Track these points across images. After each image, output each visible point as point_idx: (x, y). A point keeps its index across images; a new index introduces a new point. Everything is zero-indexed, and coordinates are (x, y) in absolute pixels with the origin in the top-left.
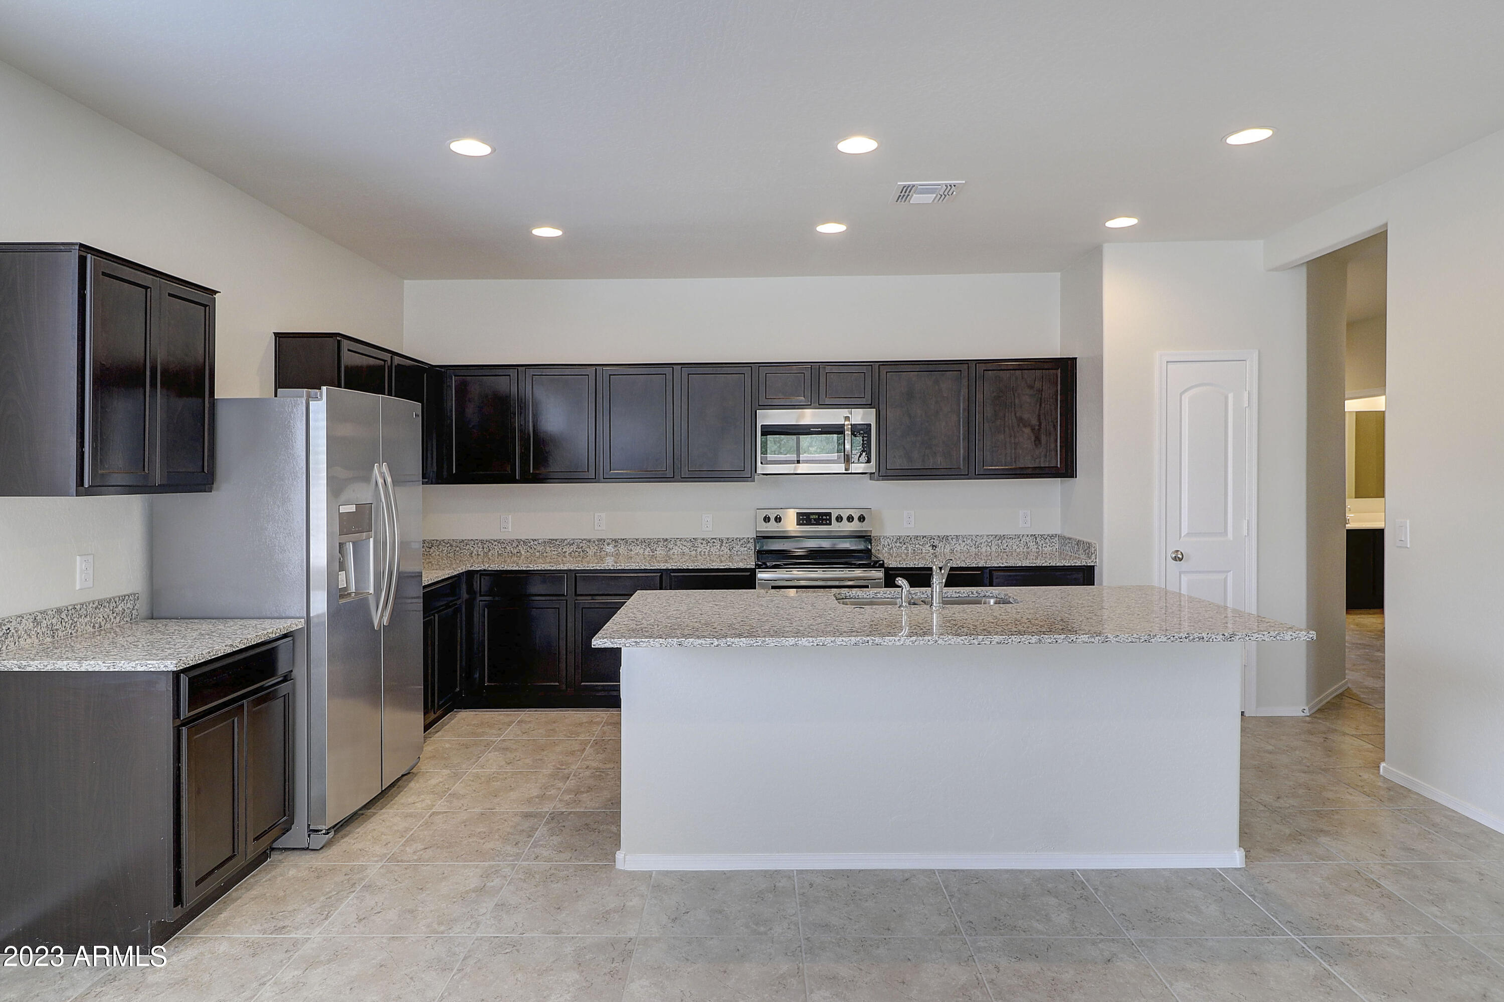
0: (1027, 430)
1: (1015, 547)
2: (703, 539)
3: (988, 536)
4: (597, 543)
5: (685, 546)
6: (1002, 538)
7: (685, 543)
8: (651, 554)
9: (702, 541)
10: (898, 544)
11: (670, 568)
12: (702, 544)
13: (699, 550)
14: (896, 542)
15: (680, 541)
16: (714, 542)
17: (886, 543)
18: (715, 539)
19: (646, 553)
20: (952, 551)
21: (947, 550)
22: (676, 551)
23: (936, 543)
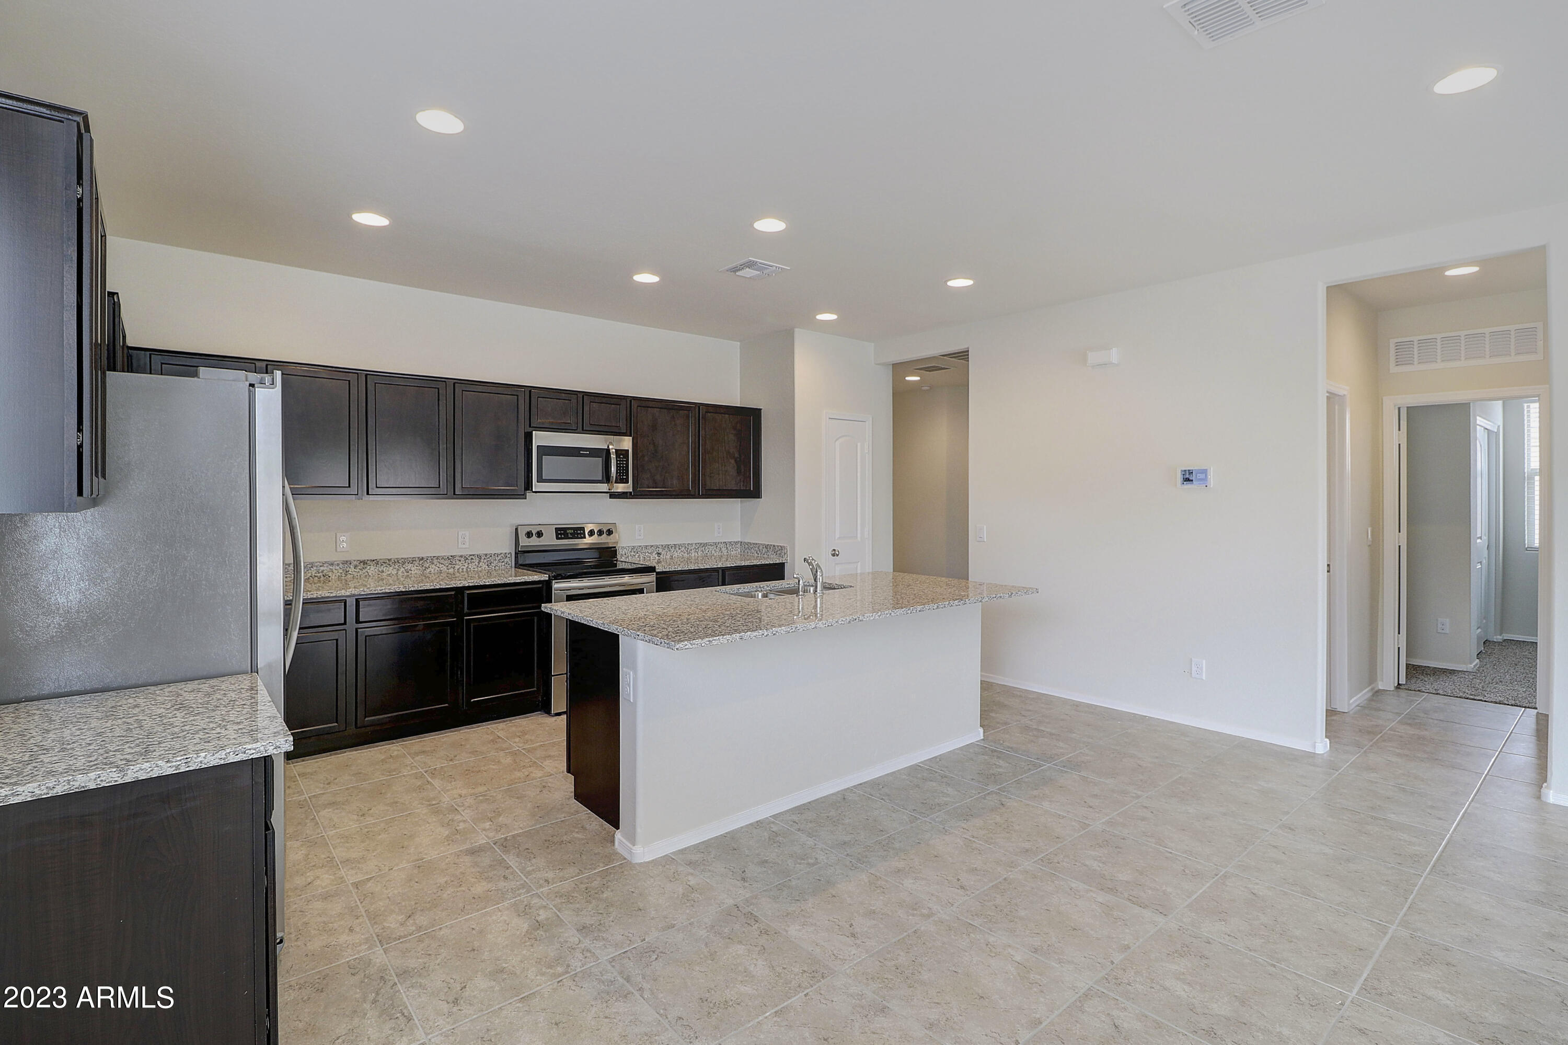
0: (733, 461)
1: (713, 552)
2: (461, 556)
3: (696, 544)
4: (341, 566)
5: (442, 564)
6: (705, 545)
7: (442, 561)
8: (406, 574)
9: (460, 558)
10: (633, 553)
11: (467, 585)
12: (460, 561)
13: (457, 567)
14: (631, 552)
15: (437, 559)
16: (472, 559)
17: (624, 553)
18: (473, 555)
19: (400, 573)
20: (672, 558)
21: (668, 557)
22: (433, 570)
23: (660, 551)
